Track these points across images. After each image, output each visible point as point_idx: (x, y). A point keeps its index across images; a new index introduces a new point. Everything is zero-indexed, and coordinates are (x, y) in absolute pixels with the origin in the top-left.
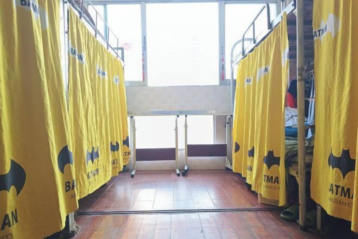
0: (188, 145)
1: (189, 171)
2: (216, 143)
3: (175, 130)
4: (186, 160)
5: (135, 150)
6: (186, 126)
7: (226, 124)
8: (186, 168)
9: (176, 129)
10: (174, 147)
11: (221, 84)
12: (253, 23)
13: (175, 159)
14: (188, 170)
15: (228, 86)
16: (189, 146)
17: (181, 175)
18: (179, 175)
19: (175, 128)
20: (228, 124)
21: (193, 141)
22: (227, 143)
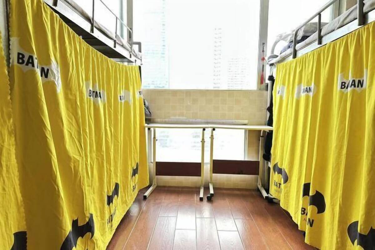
0: (214, 160)
1: (215, 196)
2: (246, 159)
3: (201, 142)
4: (211, 178)
5: (155, 163)
6: (212, 138)
7: (261, 138)
8: (211, 190)
9: (203, 141)
10: (199, 161)
11: (260, 89)
12: (320, 15)
13: (200, 176)
14: (214, 194)
15: (265, 92)
16: (215, 162)
19: (201, 140)
20: (263, 138)
21: (218, 156)
22: (260, 159)
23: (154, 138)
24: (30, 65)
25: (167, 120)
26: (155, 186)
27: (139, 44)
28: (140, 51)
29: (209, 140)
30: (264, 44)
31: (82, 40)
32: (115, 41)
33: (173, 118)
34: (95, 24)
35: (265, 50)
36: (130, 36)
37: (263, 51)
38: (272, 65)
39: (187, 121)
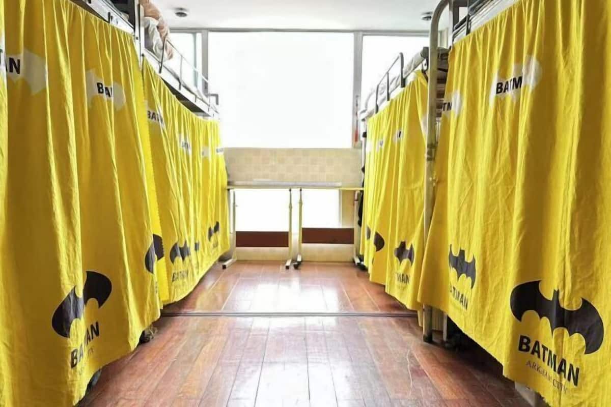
0: (303, 228)
1: (302, 263)
2: (341, 227)
4: (300, 247)
5: (235, 233)
6: (301, 203)
7: (355, 202)
8: (299, 259)
9: (291, 207)
10: (286, 229)
11: (355, 147)
12: (388, 73)
13: (287, 246)
14: (302, 261)
15: (359, 151)
16: (304, 230)
17: (292, 268)
18: (288, 268)
21: (309, 224)
22: (355, 226)
23: (234, 203)
24: (154, 119)
25: (249, 183)
26: (236, 259)
27: (217, 96)
28: (217, 103)
29: (298, 205)
30: (357, 96)
31: (176, 98)
32: (196, 96)
33: (256, 181)
34: (182, 83)
35: (358, 103)
36: (206, 86)
37: (357, 105)
38: (363, 120)
39: (272, 183)
